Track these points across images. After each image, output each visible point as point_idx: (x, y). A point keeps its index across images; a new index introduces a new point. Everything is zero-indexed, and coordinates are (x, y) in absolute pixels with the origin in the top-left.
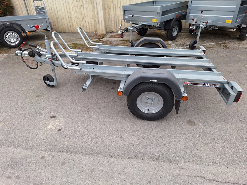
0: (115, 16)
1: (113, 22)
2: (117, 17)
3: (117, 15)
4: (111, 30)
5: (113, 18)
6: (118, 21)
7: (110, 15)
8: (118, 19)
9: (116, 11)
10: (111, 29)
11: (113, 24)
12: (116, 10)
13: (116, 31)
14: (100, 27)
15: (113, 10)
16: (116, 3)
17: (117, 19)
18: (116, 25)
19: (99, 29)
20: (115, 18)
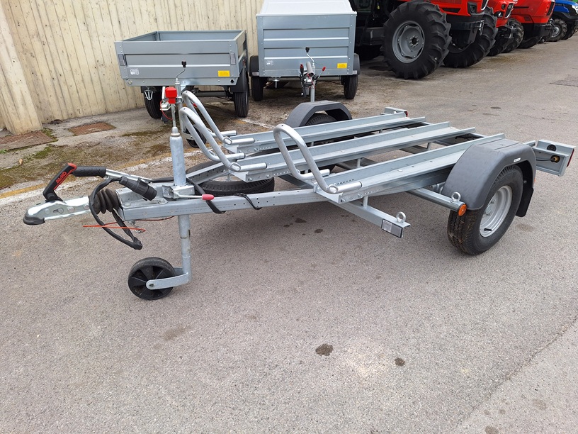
0: (54, 76)
1: (51, 92)
2: (62, 79)
3: (60, 71)
4: (51, 117)
5: (48, 83)
6: (65, 88)
7: (39, 74)
8: (66, 83)
9: (55, 61)
10: (50, 114)
11: (53, 100)
12: (54, 57)
13: (66, 118)
14: (21, 109)
15: (44, 58)
16: (50, 40)
17: (62, 84)
18: (61, 100)
19: (19, 117)
20: (56, 82)
